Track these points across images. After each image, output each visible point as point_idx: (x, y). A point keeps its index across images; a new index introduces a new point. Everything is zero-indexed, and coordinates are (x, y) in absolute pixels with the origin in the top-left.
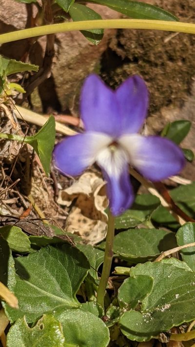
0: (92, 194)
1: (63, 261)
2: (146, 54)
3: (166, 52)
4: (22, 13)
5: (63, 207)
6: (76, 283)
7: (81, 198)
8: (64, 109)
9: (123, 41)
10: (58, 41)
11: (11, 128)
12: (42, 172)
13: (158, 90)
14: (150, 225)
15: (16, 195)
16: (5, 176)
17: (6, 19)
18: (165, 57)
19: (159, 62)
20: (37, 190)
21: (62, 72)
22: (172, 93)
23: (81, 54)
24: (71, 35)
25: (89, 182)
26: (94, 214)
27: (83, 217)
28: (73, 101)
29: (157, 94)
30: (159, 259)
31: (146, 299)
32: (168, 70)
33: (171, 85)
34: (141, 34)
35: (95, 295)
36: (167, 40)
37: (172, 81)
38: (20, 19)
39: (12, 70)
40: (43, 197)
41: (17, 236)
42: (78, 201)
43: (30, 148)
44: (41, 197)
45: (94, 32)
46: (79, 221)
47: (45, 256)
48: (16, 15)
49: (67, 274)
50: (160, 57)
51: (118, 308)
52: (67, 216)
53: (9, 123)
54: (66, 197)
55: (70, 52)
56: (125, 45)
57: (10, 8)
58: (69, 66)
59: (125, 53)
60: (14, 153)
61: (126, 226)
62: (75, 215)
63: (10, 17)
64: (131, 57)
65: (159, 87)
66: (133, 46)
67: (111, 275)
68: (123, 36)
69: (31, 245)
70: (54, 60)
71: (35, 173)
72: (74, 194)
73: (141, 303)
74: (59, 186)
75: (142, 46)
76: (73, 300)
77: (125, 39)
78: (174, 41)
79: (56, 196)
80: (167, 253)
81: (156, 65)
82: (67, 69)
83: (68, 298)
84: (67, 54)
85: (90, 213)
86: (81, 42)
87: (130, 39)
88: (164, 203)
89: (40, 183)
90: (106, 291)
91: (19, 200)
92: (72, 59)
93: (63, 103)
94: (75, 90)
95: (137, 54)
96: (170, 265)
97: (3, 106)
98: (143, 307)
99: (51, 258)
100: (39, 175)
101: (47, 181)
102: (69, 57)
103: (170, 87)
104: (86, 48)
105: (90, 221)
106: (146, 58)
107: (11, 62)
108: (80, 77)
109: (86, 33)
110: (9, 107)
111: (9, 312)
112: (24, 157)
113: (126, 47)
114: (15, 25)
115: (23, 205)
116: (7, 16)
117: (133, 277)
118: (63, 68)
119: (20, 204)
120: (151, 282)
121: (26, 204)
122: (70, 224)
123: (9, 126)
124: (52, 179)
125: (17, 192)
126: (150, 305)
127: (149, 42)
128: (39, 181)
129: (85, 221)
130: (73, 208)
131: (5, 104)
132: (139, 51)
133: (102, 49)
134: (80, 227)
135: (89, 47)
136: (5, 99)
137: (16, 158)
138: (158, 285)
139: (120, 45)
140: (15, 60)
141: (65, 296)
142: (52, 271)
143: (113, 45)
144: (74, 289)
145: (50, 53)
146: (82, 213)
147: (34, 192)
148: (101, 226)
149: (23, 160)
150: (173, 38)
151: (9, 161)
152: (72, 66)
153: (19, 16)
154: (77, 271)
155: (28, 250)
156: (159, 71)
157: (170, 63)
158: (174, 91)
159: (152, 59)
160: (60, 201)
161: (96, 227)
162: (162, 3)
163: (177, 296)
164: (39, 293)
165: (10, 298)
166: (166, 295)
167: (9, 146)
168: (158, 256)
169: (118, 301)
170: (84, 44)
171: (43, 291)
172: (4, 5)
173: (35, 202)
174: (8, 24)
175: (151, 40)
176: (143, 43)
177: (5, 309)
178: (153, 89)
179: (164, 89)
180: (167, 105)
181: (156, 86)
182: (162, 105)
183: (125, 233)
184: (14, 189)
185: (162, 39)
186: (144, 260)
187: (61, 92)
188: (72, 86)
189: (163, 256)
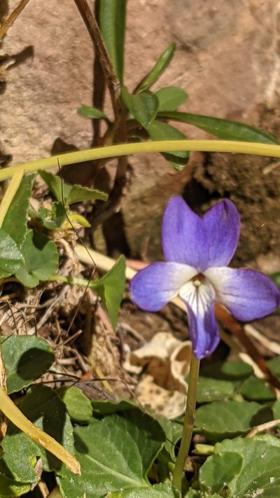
0: (168, 359)
1: (132, 433)
2: (239, 188)
3: (266, 186)
4: (87, 131)
5: (131, 374)
6: (147, 459)
7: (154, 364)
8: (134, 254)
9: (211, 170)
10: (130, 168)
11: (70, 270)
12: (106, 328)
13: (254, 233)
14: (239, 399)
15: (72, 355)
16: (60, 330)
17: (66, 138)
18: (264, 192)
19: (256, 198)
20: (100, 350)
21: (133, 207)
22: (271, 237)
23: (158, 185)
24: (146, 160)
25: (164, 344)
26: (170, 383)
27: (156, 387)
28: (146, 245)
29: (252, 238)
30: (251, 435)
31: (234, 482)
32: (268, 208)
33: (271, 227)
34: (235, 162)
35: (169, 479)
36: (266, 171)
37: (272, 223)
38: (85, 138)
39: (76, 198)
40: (107, 360)
41: (75, 400)
42: (150, 368)
43: (93, 298)
44: (104, 359)
45: (178, 155)
46: (151, 392)
47: (110, 426)
48: (80, 133)
49: (137, 448)
50: (258, 192)
51: (199, 491)
52: (136, 385)
53: (68, 263)
54: (136, 361)
55: (145, 182)
56: (214, 175)
57: (72, 125)
58: (142, 200)
59: (213, 186)
60: (72, 302)
61: (209, 399)
62: (146, 384)
63: (73, 136)
64: (221, 191)
65: (255, 230)
66: (224, 177)
67: (190, 454)
68: (211, 164)
69: (93, 412)
70: (125, 191)
71: (98, 329)
72: (146, 358)
73: (226, 488)
74: (126, 348)
75: (235, 177)
76: (144, 481)
77: (214, 168)
78: (275, 173)
79: (122, 360)
80: (261, 428)
81: (252, 202)
82: (139, 203)
83: (137, 478)
84: (141, 184)
85: (165, 382)
86: (159, 171)
87: (221, 168)
88: (259, 373)
89: (103, 342)
90: (184, 473)
91: (77, 361)
92: (147, 190)
93: (133, 247)
94: (149, 230)
95: (228, 187)
96: (264, 442)
97: (63, 241)
98: (229, 492)
99: (117, 428)
100: (103, 331)
101: (112, 341)
102: (143, 188)
103: (269, 230)
104: (165, 177)
105: (164, 393)
106: (239, 193)
107: (74, 188)
108: (156, 214)
109: (169, 156)
110: (70, 243)
111: (64, 491)
112: (84, 308)
113: (215, 178)
114: (78, 145)
115: (81, 368)
116: (68, 134)
117: (218, 455)
118: (134, 201)
119: (77, 367)
120: (240, 461)
121: (86, 367)
122: (139, 395)
123: (68, 268)
124: (118, 339)
125: (75, 351)
126: (239, 490)
127: (244, 173)
128: (101, 339)
129: (158, 392)
130: (144, 376)
131: (65, 238)
132: (232, 184)
133: (185, 180)
134: (151, 399)
135: (168, 176)
136: (66, 233)
137: (74, 309)
138: (249, 466)
139: (207, 175)
140: (80, 186)
141: (134, 476)
142: (118, 445)
143: (199, 175)
144: (145, 467)
145: (121, 182)
146: (156, 382)
147: (95, 352)
148: (178, 398)
149: (83, 311)
150: (274, 169)
151: (65, 313)
152: (146, 200)
153: (82, 134)
154: (149, 445)
155: (88, 418)
156: (255, 209)
157: (270, 200)
158: (274, 235)
159: (248, 193)
160: (127, 366)
161: (172, 400)
162: (261, 126)
163: (272, 480)
164: (101, 470)
165: (72, 462)
166: (258, 478)
167: (66, 294)
168: (249, 432)
169: (199, 483)
170: (162, 173)
171: (107, 469)
172: (66, 119)
173: (97, 365)
174: (69, 143)
175: (246, 170)
176: (237, 174)
177: (60, 487)
178: (248, 232)
179: (262, 233)
180: (265, 253)
181: (251, 229)
182: (259, 252)
183: (208, 406)
184: (72, 347)
185: (261, 169)
186: (232, 436)
187: (131, 232)
188: (145, 225)
189: (255, 432)
